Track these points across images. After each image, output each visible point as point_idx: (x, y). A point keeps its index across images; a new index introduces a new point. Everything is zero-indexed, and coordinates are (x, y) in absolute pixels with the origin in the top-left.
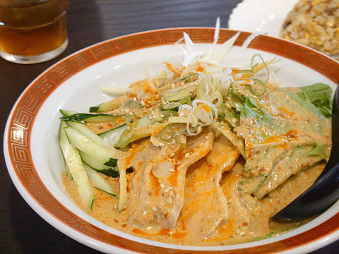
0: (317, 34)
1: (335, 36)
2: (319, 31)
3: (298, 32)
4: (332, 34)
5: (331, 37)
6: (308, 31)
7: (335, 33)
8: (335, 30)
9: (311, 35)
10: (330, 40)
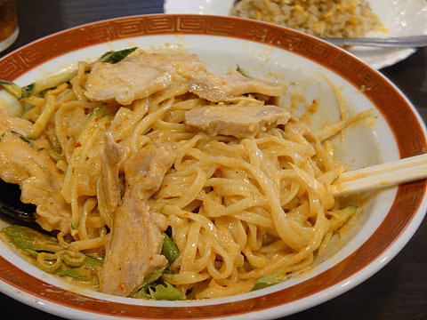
0: (271, 14)
1: (292, 16)
2: (273, 10)
3: (249, 10)
4: (289, 12)
5: (287, 17)
6: (260, 10)
7: (292, 11)
8: (292, 8)
9: (264, 15)
10: (286, 21)
